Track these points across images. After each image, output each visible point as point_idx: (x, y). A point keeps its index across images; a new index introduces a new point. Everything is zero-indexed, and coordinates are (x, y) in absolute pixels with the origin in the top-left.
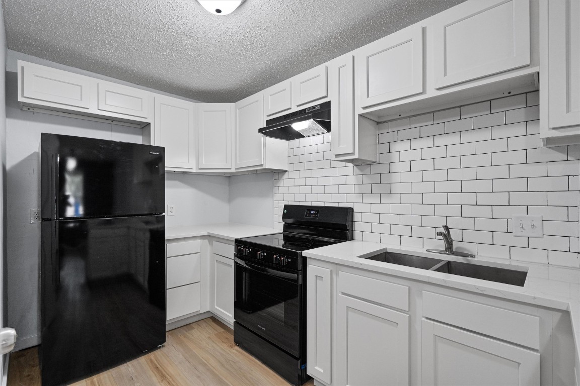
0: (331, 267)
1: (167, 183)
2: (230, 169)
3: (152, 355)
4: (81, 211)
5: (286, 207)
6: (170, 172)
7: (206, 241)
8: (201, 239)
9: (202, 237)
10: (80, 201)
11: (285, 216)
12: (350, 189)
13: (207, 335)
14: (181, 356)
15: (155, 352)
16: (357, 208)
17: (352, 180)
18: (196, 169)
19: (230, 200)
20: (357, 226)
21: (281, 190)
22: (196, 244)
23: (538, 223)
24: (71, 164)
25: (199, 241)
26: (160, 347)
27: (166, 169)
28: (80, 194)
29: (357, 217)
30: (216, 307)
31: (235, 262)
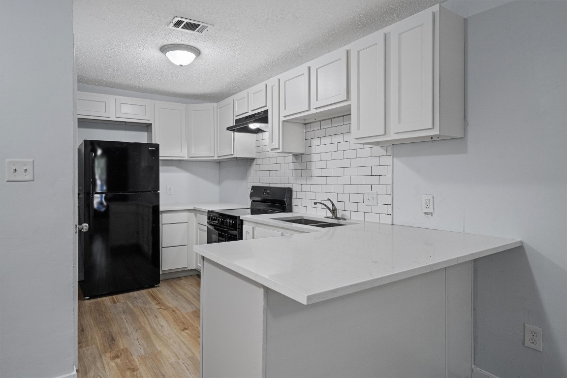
0: (253, 225)
1: (161, 168)
2: (214, 157)
3: (150, 290)
4: (105, 188)
5: (253, 188)
6: (163, 160)
7: (193, 214)
8: (188, 212)
9: (189, 210)
10: (104, 182)
11: (252, 195)
12: (290, 173)
13: (190, 283)
14: (169, 291)
15: (153, 289)
16: (295, 188)
17: (291, 166)
18: (188, 157)
19: (220, 183)
20: (294, 202)
21: (252, 174)
22: (184, 216)
23: (375, 197)
24: (99, 152)
25: (186, 214)
26: (156, 287)
27: (160, 158)
28: (104, 177)
29: (294, 195)
30: (199, 264)
31: (208, 228)
